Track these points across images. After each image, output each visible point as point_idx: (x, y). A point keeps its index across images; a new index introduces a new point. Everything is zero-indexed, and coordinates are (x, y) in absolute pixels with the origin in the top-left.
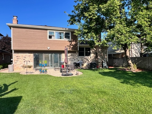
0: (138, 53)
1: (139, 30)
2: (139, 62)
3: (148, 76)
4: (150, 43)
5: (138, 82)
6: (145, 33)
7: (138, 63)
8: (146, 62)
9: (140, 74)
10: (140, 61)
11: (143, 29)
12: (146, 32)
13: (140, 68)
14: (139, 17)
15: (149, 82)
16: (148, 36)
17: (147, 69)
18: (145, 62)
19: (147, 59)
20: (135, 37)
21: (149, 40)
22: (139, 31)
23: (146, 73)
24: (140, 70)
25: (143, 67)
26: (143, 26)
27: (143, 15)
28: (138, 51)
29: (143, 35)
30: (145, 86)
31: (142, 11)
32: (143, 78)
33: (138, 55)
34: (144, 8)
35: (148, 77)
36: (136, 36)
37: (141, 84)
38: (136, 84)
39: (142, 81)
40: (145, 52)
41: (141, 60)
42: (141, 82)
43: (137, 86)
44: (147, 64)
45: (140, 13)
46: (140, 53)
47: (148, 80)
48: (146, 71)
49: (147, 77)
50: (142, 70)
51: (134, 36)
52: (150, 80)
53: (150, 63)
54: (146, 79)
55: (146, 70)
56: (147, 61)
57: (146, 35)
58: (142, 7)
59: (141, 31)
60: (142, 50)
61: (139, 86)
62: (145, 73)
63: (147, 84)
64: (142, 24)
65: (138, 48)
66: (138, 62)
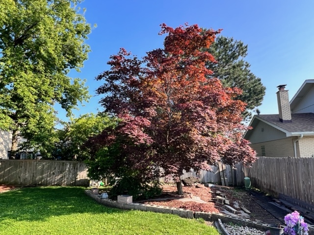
0: (5, 151)
1: (16, 105)
2: (6, 170)
3: (24, 199)
4: (34, 134)
5: (5, 216)
6: (28, 113)
7: (3, 172)
8: (20, 169)
9: (7, 196)
10: (8, 169)
11: (24, 105)
12: (30, 112)
13: (7, 182)
14: (20, 82)
15: (28, 211)
16: (31, 119)
17: (21, 184)
18: (18, 170)
19: (23, 163)
20: (5, 118)
21: (33, 128)
22: (16, 107)
23: (20, 193)
24: (6, 187)
25: (12, 181)
26: (26, 99)
27: (27, 80)
28: (5, 147)
29: (23, 117)
30: (21, 220)
31: (26, 72)
32: (15, 205)
33: (4, 155)
34: (30, 67)
35: (25, 201)
36: (8, 115)
37: (14, 218)
38: (3, 222)
39: (14, 211)
40: (21, 149)
41: (10, 165)
42: (12, 215)
43: (4, 225)
44: (22, 174)
45: (22, 75)
46: (8, 152)
47: (25, 208)
48: (20, 189)
49: (23, 201)
50: (11, 187)
51: (4, 115)
52: (30, 206)
53: (29, 172)
54: (22, 205)
55: (20, 187)
56: (23, 167)
57: (28, 117)
58: (27, 64)
59: (19, 107)
60: (15, 144)
61: (8, 225)
62: (17, 193)
63: (25, 215)
64: (25, 97)
65: (4, 140)
66: (4, 170)
